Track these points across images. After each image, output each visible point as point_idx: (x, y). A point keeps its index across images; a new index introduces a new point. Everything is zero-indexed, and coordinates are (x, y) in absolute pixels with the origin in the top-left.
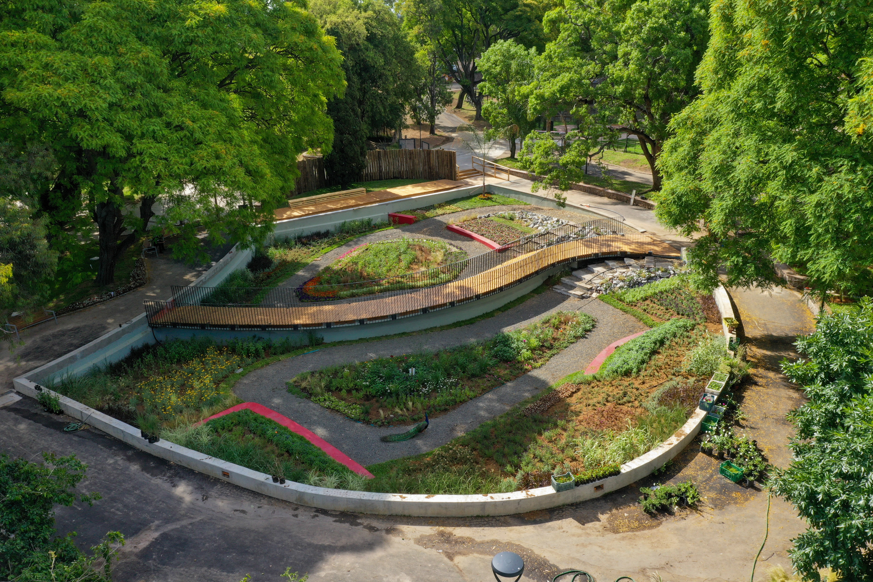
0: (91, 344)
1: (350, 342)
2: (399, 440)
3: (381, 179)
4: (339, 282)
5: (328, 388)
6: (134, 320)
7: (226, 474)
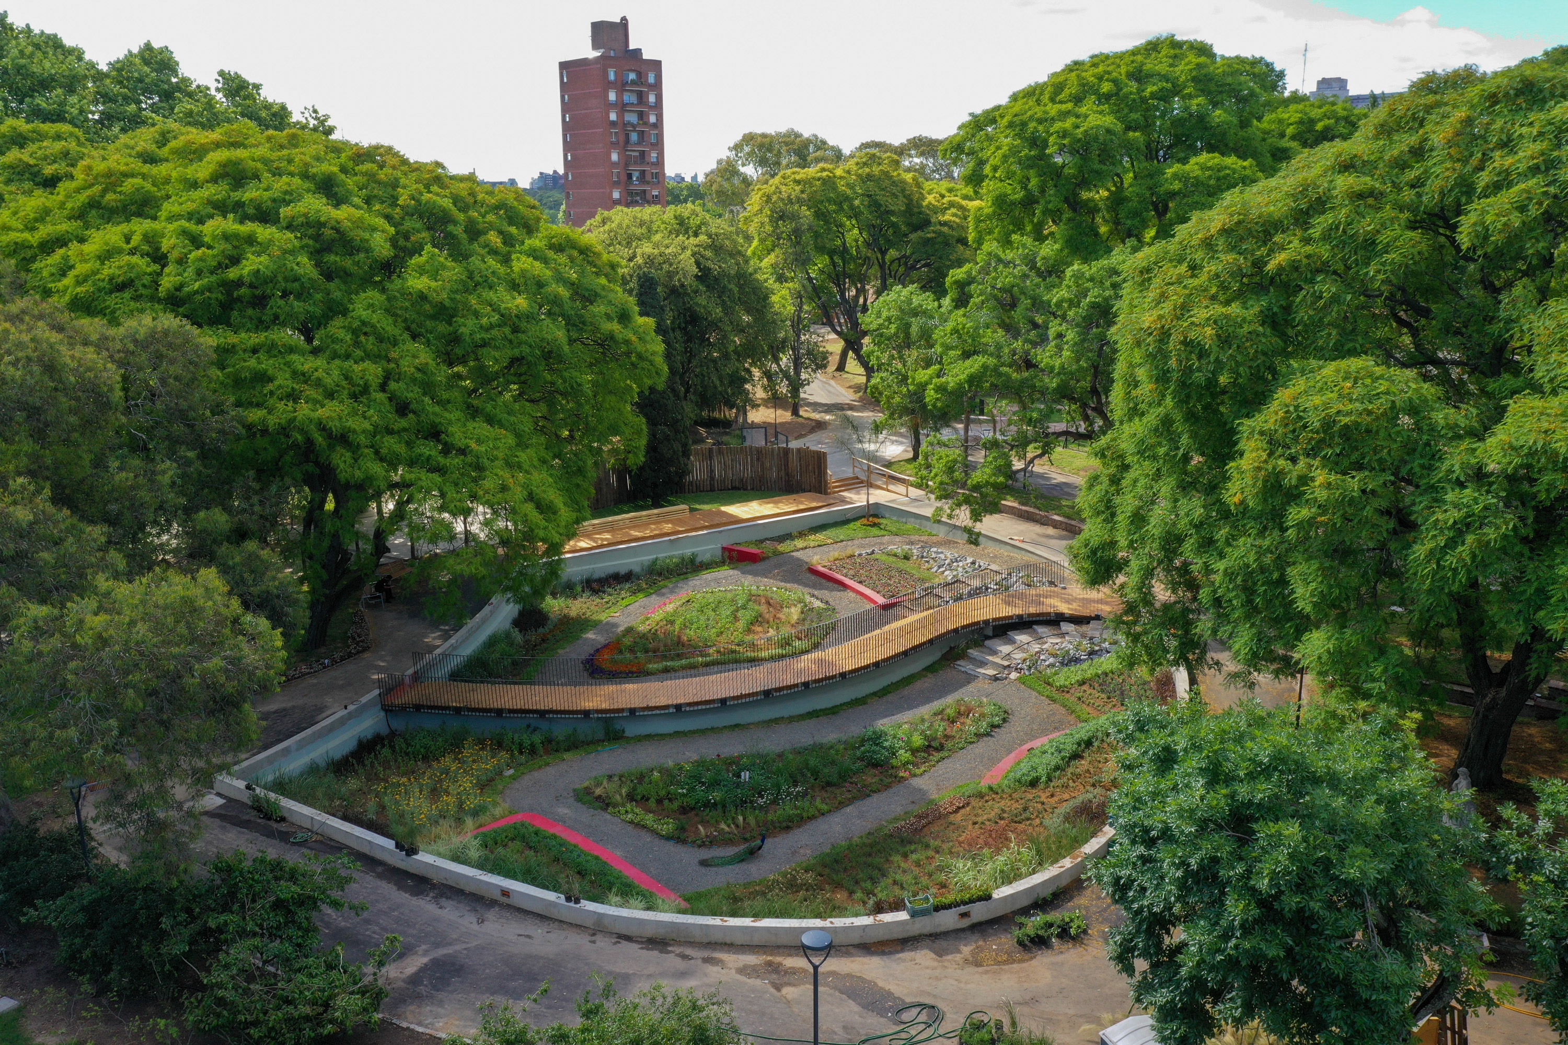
0: (309, 731)
1: (661, 737)
2: (723, 864)
3: (712, 490)
4: (647, 651)
5: (631, 797)
6: (364, 700)
7: (506, 893)
